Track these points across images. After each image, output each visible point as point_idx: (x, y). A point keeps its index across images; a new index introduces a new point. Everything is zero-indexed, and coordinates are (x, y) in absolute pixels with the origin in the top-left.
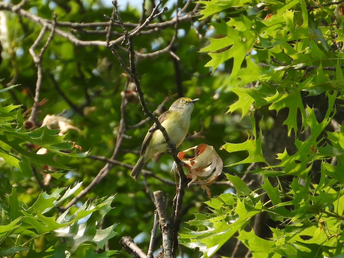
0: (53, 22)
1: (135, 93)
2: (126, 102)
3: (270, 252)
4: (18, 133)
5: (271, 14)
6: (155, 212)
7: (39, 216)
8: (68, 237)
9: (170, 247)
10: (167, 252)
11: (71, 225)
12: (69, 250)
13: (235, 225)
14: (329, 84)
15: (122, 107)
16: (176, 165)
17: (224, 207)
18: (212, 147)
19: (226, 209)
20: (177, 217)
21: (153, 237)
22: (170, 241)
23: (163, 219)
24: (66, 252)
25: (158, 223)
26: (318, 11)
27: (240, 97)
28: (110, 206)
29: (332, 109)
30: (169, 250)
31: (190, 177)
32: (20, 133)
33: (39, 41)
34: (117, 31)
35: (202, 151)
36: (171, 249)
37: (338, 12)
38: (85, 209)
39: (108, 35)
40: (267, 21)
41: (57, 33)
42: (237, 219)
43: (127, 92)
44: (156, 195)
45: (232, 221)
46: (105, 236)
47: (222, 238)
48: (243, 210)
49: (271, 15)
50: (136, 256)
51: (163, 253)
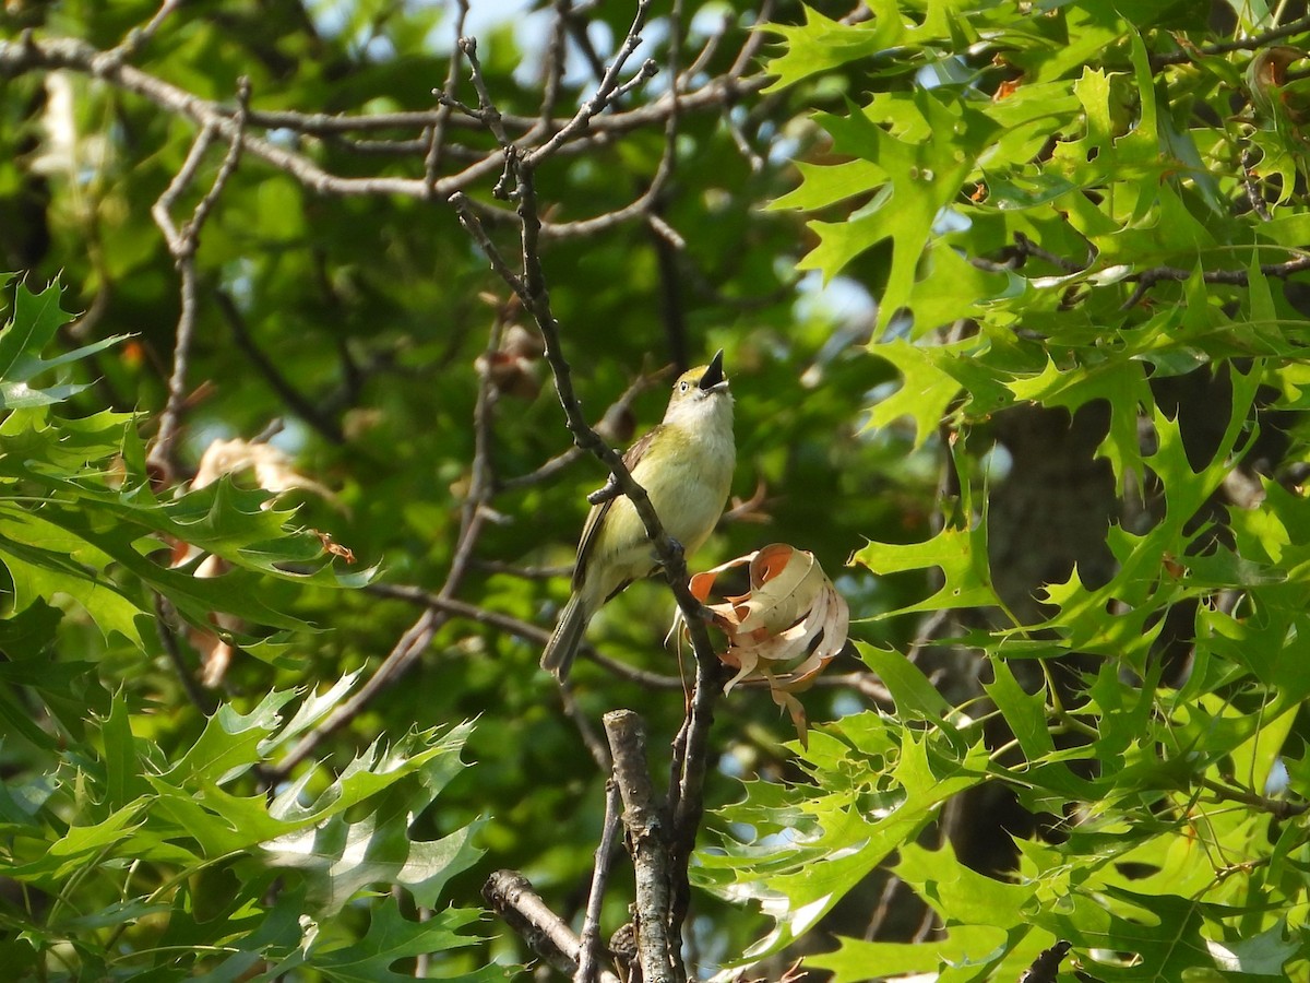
0: (239, 113)
1: (524, 364)
2: (493, 394)
3: (1014, 923)
4: (130, 505)
5: (1014, 82)
6: (609, 784)
7: (209, 795)
8: (311, 867)
9: (662, 909)
10: (653, 925)
11: (321, 826)
12: (313, 915)
13: (891, 824)
14: (1226, 334)
15: (478, 411)
16: (684, 618)
17: (851, 761)
18: (811, 555)
19: (860, 770)
20: (686, 802)
21: (600, 873)
22: (661, 888)
23: (638, 809)
24: (304, 920)
25: (620, 824)
26: (1184, 72)
27: (908, 375)
28: (458, 759)
29: (1245, 425)
30: (658, 918)
31: (733, 664)
32: (134, 506)
33: (188, 180)
34: (461, 142)
35: (776, 572)
36: (667, 917)
37: (1259, 77)
38: (369, 767)
39: (430, 158)
40: (1004, 105)
41: (251, 152)
42: (898, 805)
43: (496, 358)
44: (613, 726)
45: (879, 813)
46: (440, 863)
47: (844, 872)
48: (922, 773)
49: (1015, 86)
50: (542, 939)
51: (638, 931)
